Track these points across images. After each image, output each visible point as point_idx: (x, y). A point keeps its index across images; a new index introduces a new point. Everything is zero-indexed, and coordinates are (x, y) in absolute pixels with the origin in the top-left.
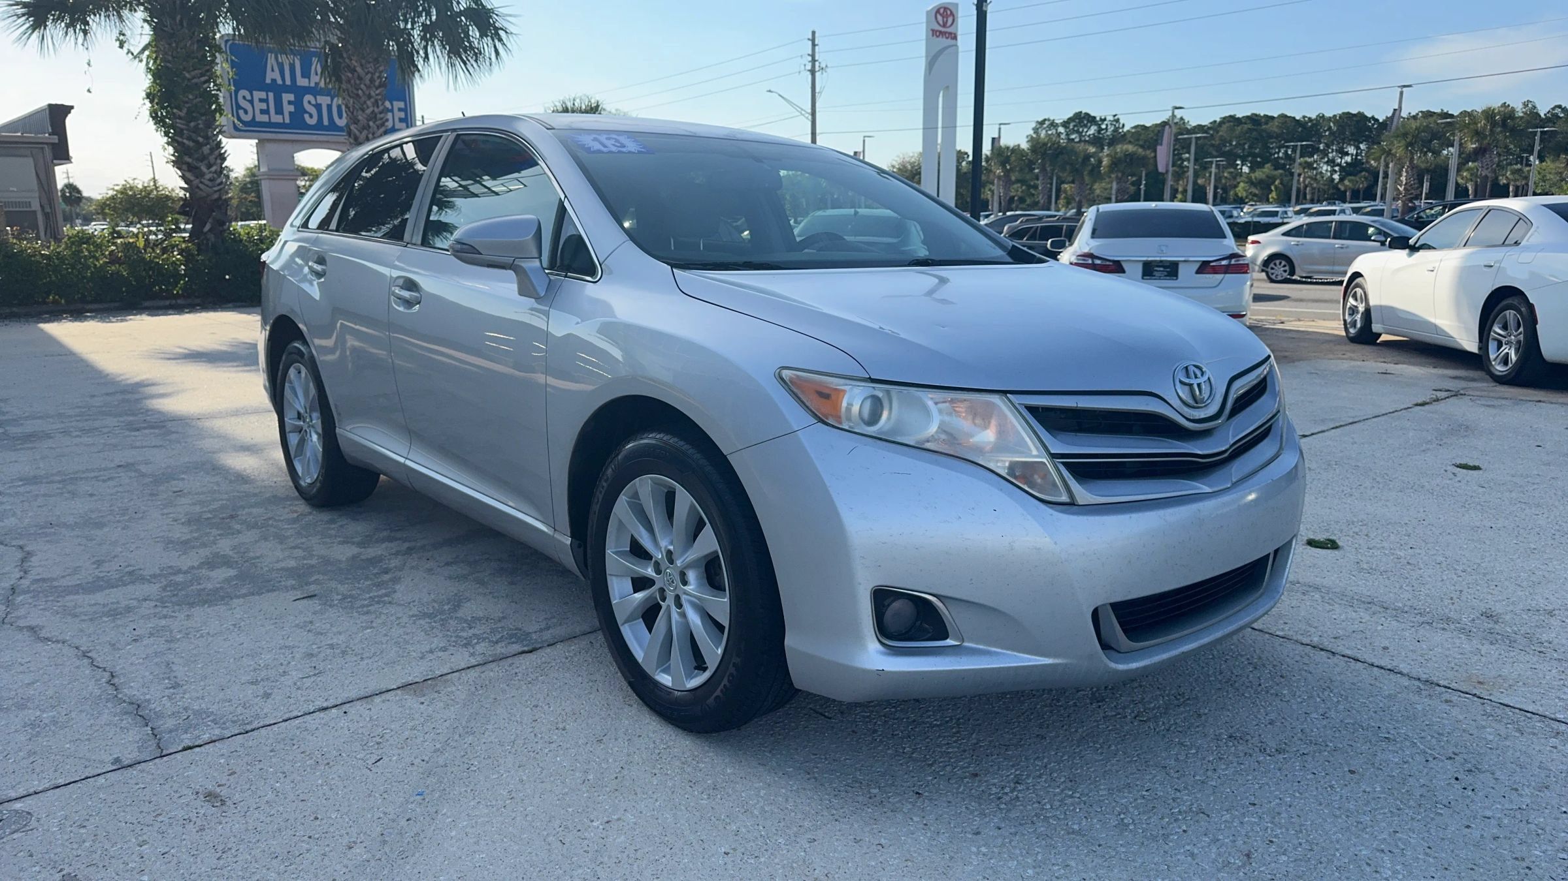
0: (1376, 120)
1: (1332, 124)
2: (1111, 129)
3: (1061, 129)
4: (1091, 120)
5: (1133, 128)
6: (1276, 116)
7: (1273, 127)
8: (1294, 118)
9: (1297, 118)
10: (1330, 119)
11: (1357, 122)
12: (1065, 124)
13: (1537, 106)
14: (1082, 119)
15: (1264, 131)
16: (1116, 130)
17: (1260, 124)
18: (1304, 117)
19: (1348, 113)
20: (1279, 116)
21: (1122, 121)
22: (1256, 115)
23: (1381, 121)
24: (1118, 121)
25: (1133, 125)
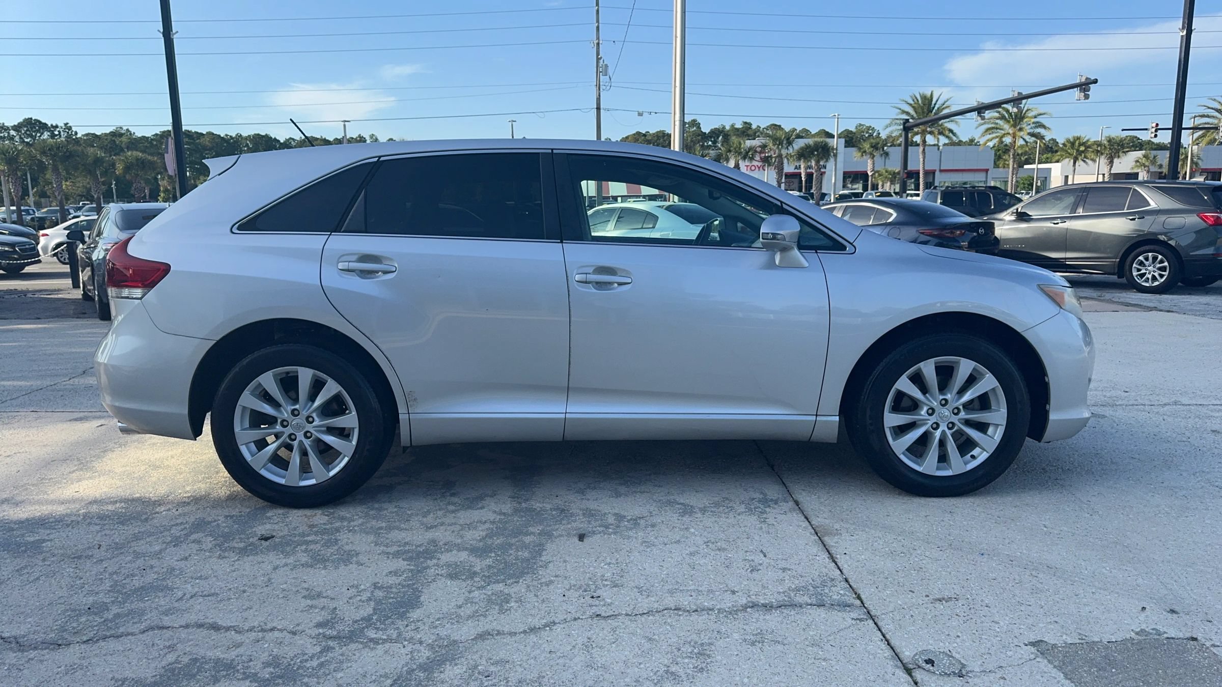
0: (279, 141)
1: (248, 142)
2: (64, 135)
3: (13, 133)
4: (43, 126)
5: (84, 135)
6: (205, 133)
7: (206, 141)
8: (219, 136)
9: (222, 136)
10: (246, 138)
11: (266, 141)
12: (17, 128)
13: (378, 138)
14: (32, 126)
15: (200, 144)
16: (69, 137)
17: (193, 139)
18: (227, 135)
19: (258, 135)
20: (207, 133)
21: (74, 129)
22: (188, 131)
23: (282, 141)
24: (70, 129)
25: (84, 133)
